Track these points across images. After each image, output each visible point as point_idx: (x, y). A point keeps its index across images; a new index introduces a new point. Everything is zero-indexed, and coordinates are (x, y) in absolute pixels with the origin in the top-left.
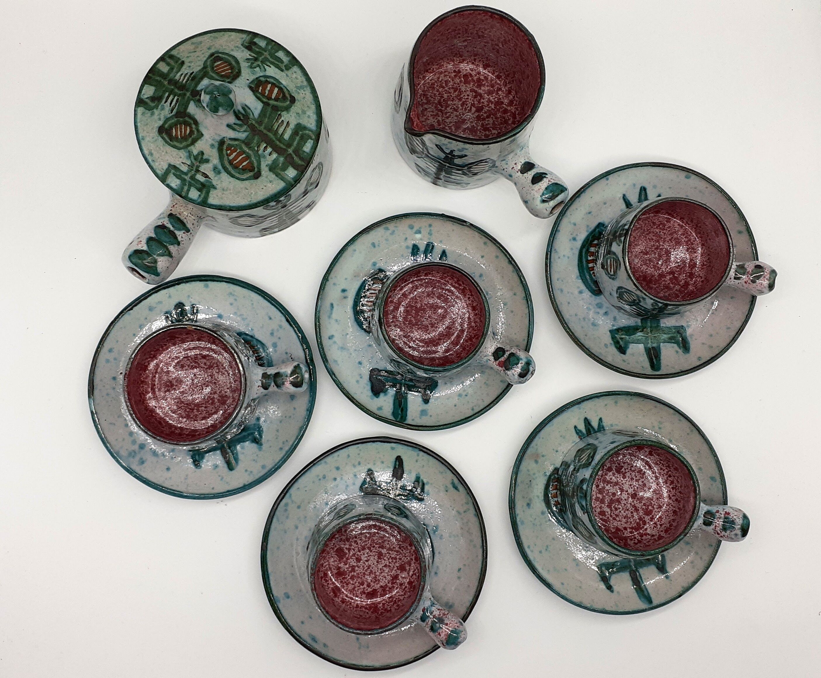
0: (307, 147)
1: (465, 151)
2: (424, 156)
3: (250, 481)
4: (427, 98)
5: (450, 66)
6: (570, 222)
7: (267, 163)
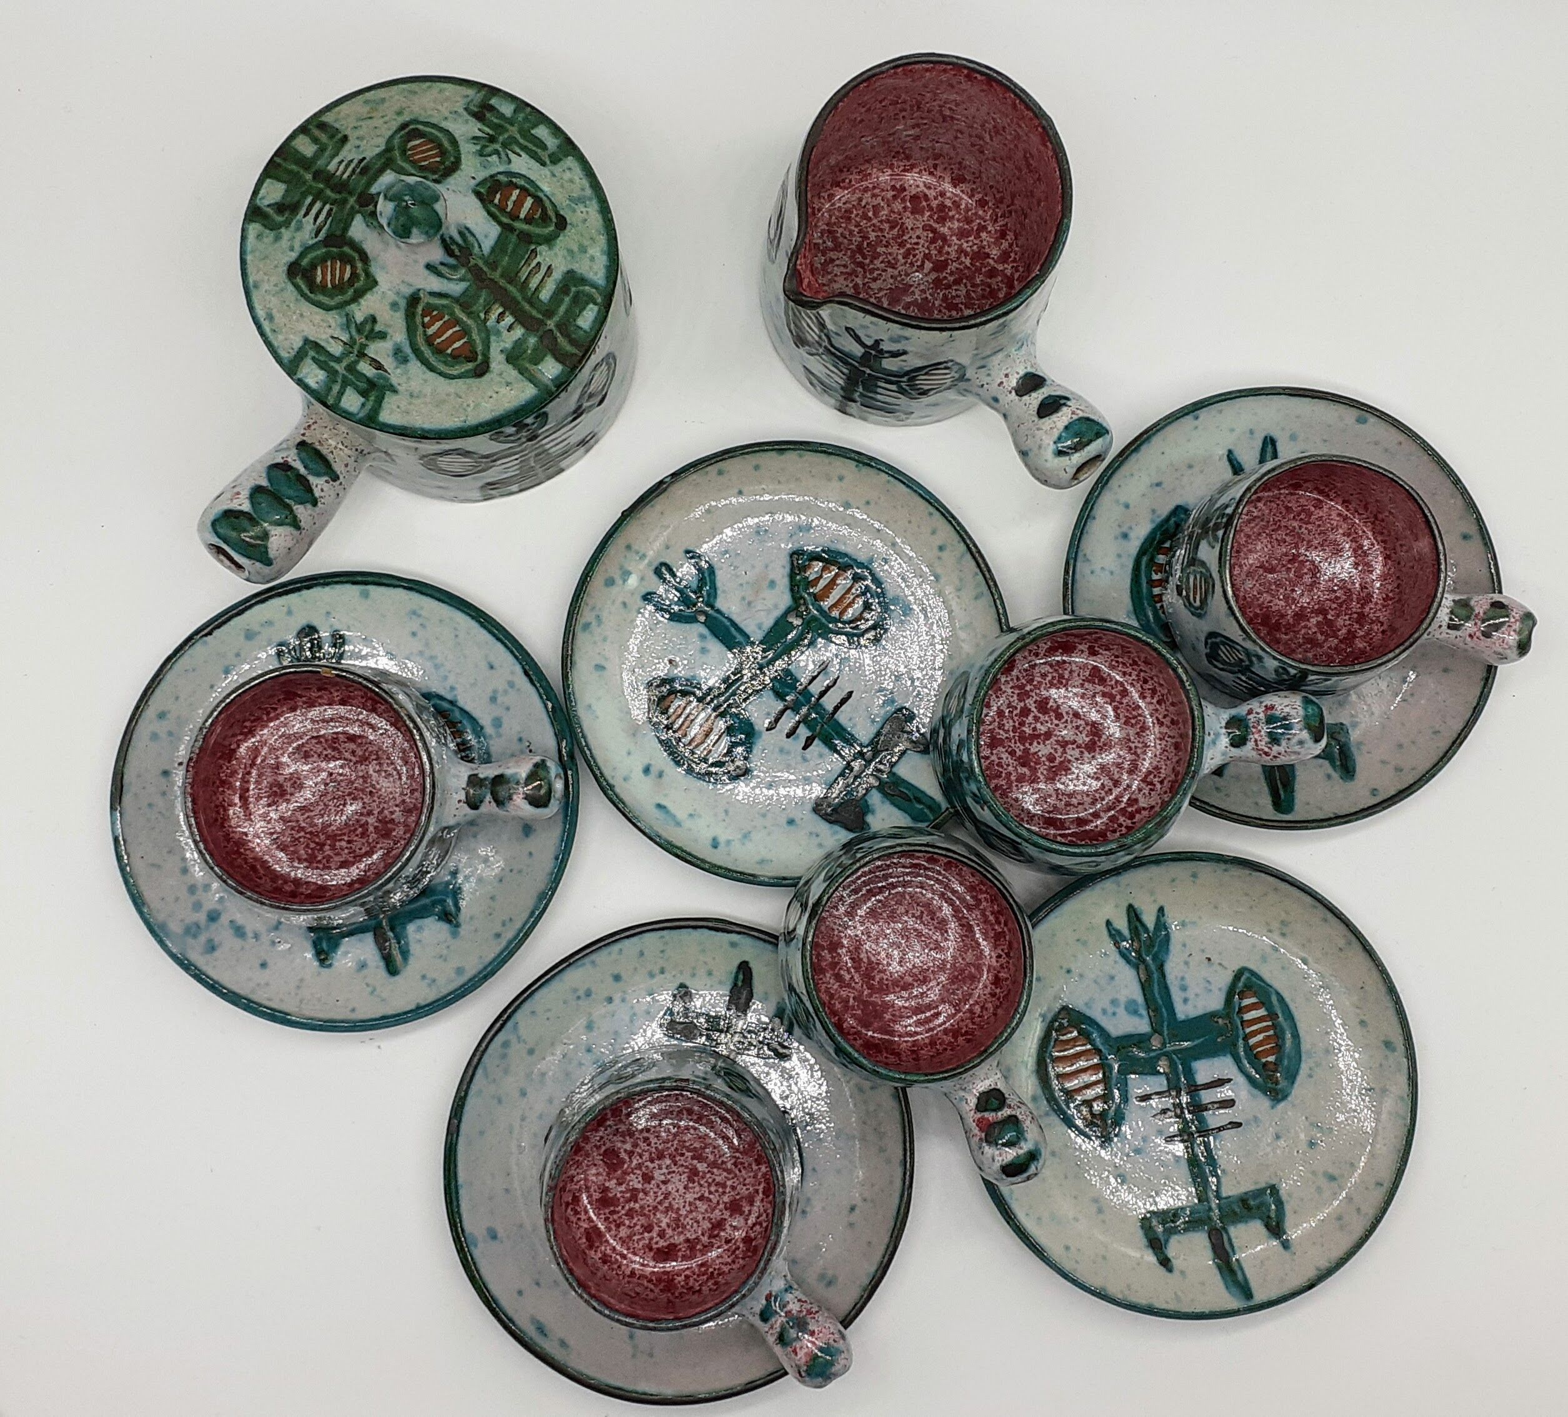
0: (586, 319)
1: (904, 342)
2: (821, 351)
3: (430, 999)
4: (835, 239)
5: (885, 178)
6: (1117, 502)
7: (502, 345)
